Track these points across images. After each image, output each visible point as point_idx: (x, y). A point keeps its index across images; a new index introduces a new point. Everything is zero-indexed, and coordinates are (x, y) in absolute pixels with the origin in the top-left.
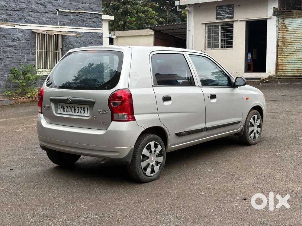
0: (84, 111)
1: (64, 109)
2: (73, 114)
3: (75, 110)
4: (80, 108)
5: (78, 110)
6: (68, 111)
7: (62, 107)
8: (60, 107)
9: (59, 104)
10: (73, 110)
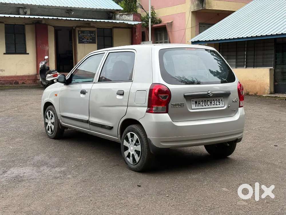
0: (220, 102)
1: (199, 104)
2: (210, 106)
3: (210, 103)
4: (215, 100)
5: (214, 102)
6: (203, 105)
7: (196, 103)
8: (194, 102)
9: (192, 99)
10: (209, 103)
